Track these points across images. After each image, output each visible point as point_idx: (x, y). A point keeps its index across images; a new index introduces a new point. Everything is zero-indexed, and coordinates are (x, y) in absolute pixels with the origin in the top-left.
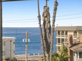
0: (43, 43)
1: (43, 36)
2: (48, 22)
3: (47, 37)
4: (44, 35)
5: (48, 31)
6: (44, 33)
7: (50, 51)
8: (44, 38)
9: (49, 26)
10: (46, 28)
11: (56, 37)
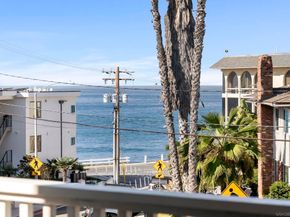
0: (167, 79)
1: (168, 57)
2: (183, 6)
3: (182, 59)
4: (169, 54)
5: (183, 37)
6: (171, 45)
7: (191, 105)
8: (169, 63)
9: (186, 21)
10: (176, 27)
11: (224, 95)
